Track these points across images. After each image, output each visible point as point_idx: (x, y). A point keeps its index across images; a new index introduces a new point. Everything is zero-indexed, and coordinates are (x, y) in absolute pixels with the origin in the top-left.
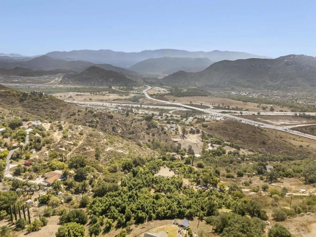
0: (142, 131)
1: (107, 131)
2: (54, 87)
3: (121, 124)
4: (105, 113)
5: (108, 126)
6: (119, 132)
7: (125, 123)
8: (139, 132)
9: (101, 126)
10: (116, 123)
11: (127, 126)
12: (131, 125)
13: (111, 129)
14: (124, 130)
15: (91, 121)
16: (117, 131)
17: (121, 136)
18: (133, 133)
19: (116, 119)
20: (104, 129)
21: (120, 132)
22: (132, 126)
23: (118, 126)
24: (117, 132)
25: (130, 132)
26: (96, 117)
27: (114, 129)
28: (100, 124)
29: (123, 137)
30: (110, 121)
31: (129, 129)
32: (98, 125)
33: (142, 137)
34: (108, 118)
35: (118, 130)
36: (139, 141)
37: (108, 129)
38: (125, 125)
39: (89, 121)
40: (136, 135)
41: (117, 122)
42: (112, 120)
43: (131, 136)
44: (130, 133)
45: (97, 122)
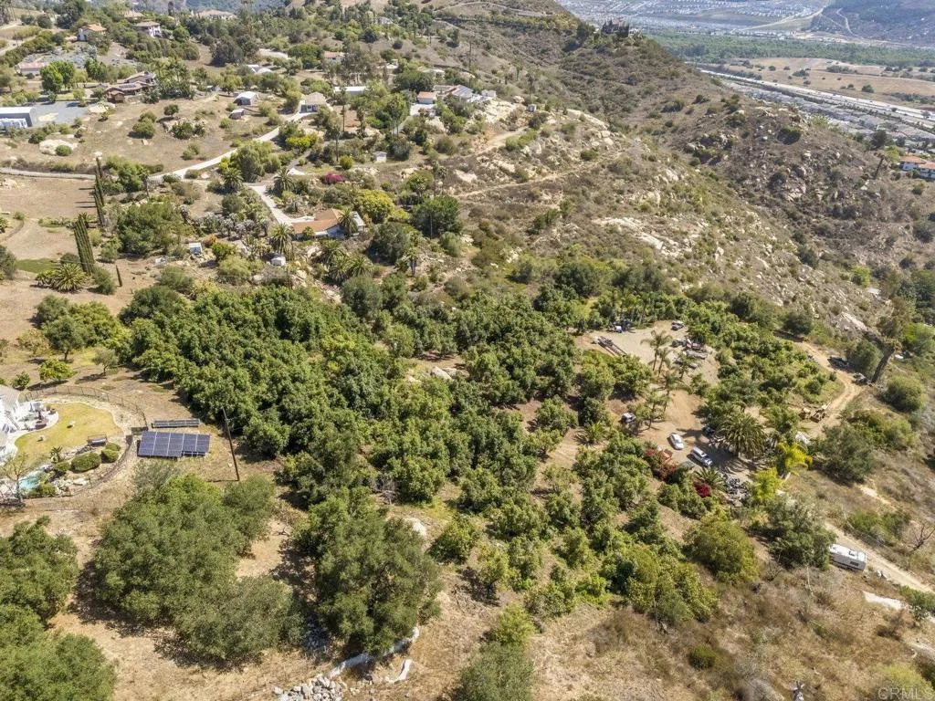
0: (898, 218)
1: (748, 182)
2: (782, 38)
3: (817, 169)
4: (775, 118)
5: (760, 166)
6: (790, 198)
7: (835, 168)
8: (882, 219)
9: (736, 160)
10: (795, 161)
11: (839, 181)
12: (860, 185)
13: (762, 181)
14: (815, 196)
15: (710, 137)
16: (785, 194)
17: (788, 213)
18: (849, 214)
19: (807, 147)
20: (738, 176)
21: (796, 200)
22: (864, 188)
23: (800, 174)
24: (782, 197)
25: (836, 208)
26: (734, 127)
27: (776, 180)
28: (735, 152)
29: (795, 219)
30: (775, 152)
31: (841, 195)
32: (726, 157)
33: (882, 238)
34: (779, 137)
35: (789, 190)
36: (855, 252)
37: (754, 178)
38: (833, 178)
39: (704, 137)
40: (858, 226)
41: (803, 158)
42: (788, 149)
43: (831, 223)
44: (834, 213)
45: (729, 145)
